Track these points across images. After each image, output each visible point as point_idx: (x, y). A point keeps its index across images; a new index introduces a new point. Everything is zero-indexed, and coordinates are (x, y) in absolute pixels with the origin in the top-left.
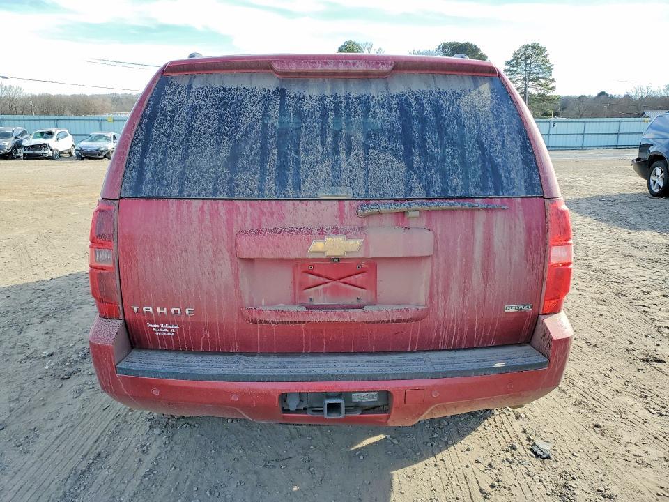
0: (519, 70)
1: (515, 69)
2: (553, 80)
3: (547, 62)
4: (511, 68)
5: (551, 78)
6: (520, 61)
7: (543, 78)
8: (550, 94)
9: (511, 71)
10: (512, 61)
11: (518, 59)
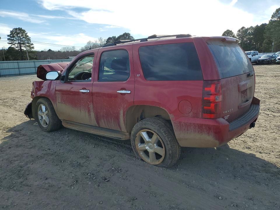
0: (15, 39)
1: (13, 38)
2: (32, 44)
3: (28, 36)
4: (11, 38)
5: (31, 43)
6: (14, 35)
7: (27, 43)
8: (32, 50)
9: (11, 39)
10: (10, 35)
11: (14, 34)
